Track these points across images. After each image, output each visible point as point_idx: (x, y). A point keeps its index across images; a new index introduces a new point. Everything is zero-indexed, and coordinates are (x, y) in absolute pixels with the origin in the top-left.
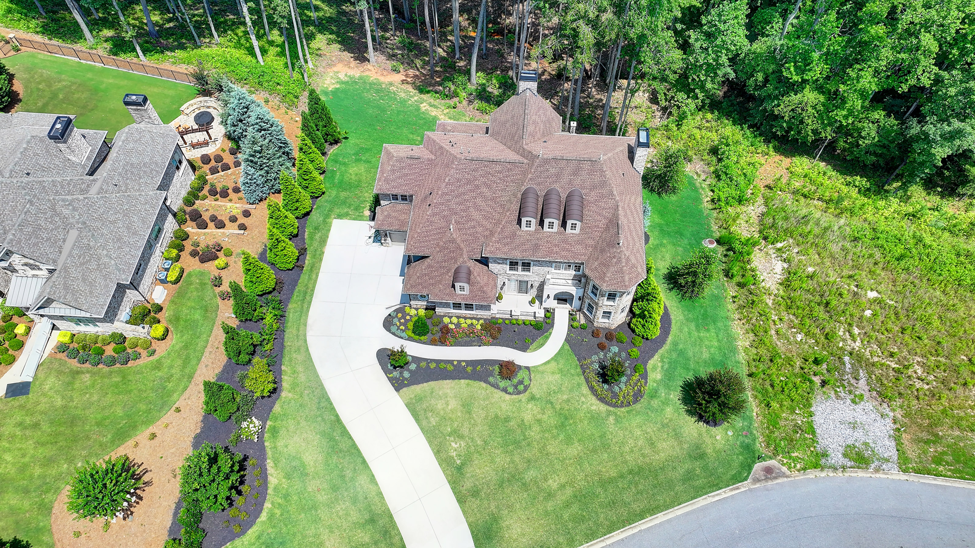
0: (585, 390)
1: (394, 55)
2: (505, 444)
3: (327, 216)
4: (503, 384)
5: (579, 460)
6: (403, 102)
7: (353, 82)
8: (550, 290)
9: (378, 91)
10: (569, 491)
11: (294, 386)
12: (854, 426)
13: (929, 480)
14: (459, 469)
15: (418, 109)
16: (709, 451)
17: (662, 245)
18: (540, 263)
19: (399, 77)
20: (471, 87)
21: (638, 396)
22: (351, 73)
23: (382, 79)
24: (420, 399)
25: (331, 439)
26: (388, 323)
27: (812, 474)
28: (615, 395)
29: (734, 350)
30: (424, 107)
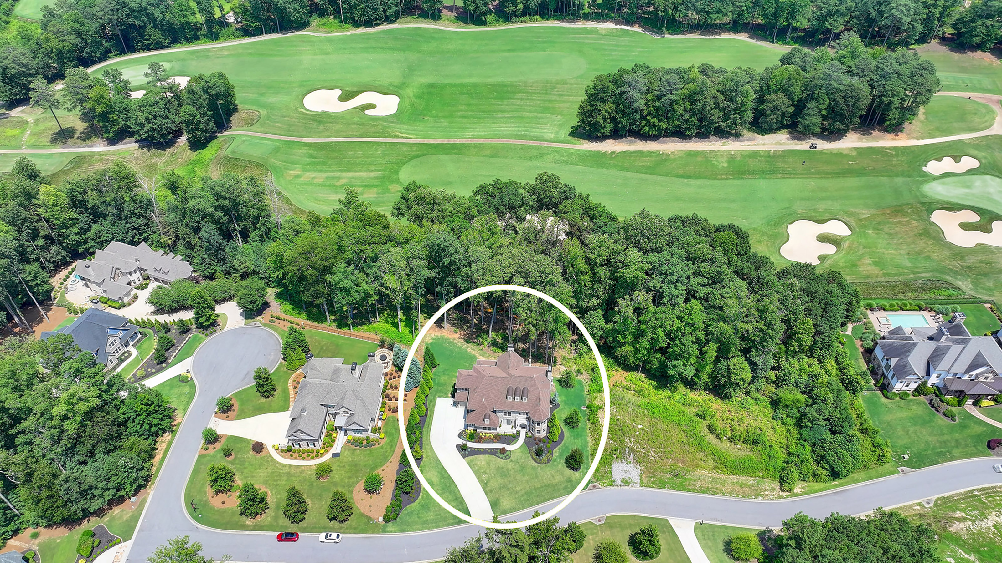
0: (530, 458)
1: (454, 324)
2: (502, 476)
3: (435, 396)
4: (501, 456)
5: (527, 482)
6: (460, 348)
7: (437, 339)
8: (518, 423)
9: (449, 343)
10: (523, 491)
11: (427, 457)
12: (626, 472)
13: (649, 489)
14: (486, 484)
15: (467, 351)
16: (573, 479)
17: (565, 408)
18: (514, 412)
19: (457, 335)
20: (489, 340)
21: (549, 461)
22: (436, 334)
23: (450, 337)
24: (472, 461)
25: (441, 474)
26: (460, 435)
27: (609, 488)
28: (541, 460)
29: (587, 446)
30: (469, 350)
